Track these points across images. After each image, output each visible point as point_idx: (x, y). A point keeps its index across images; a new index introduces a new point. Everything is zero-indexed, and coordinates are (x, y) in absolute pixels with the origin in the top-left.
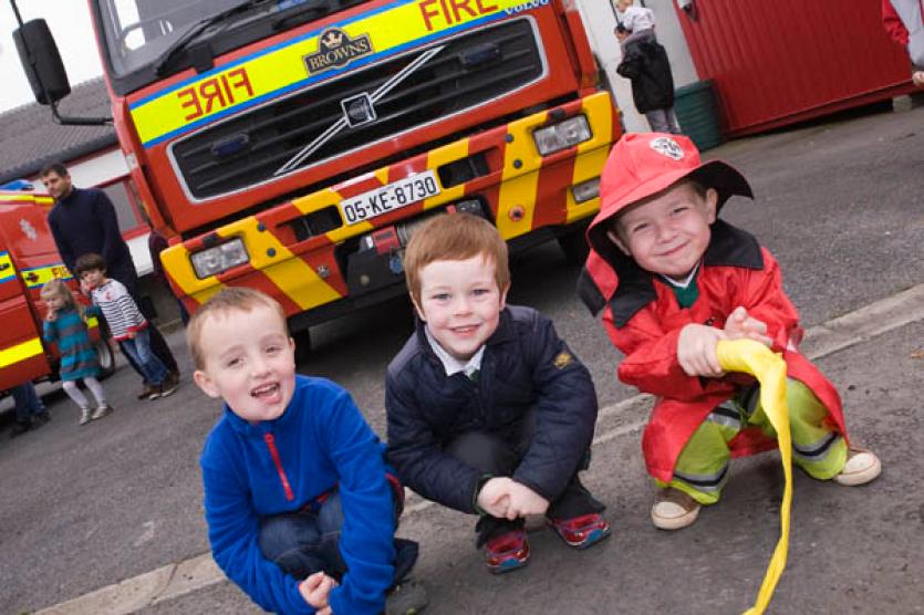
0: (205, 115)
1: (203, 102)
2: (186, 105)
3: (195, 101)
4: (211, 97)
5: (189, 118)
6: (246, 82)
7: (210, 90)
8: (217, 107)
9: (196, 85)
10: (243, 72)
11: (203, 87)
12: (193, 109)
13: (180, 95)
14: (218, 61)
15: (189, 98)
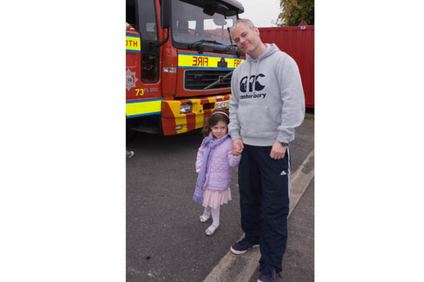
0: (197, 66)
1: (198, 62)
2: (194, 61)
3: (196, 61)
4: (200, 62)
5: (194, 65)
6: (207, 62)
7: (200, 60)
8: (200, 66)
9: (198, 57)
10: (207, 58)
11: (199, 58)
12: (195, 63)
13: (194, 57)
14: (204, 53)
15: (195, 59)
